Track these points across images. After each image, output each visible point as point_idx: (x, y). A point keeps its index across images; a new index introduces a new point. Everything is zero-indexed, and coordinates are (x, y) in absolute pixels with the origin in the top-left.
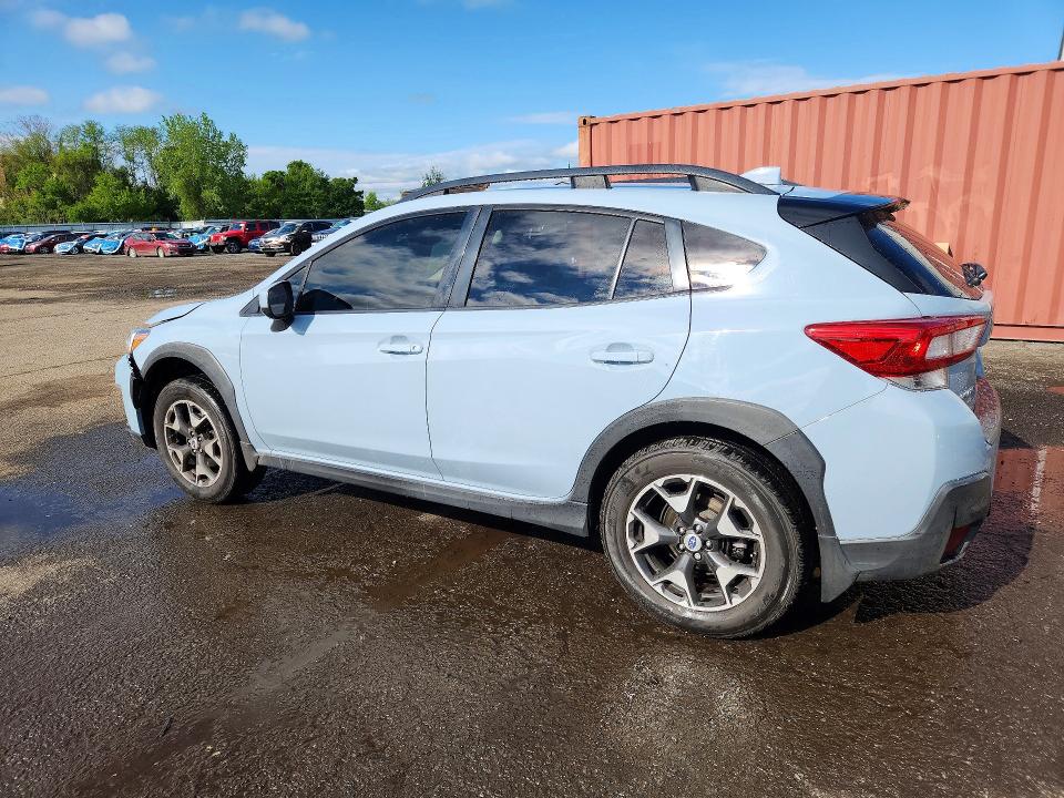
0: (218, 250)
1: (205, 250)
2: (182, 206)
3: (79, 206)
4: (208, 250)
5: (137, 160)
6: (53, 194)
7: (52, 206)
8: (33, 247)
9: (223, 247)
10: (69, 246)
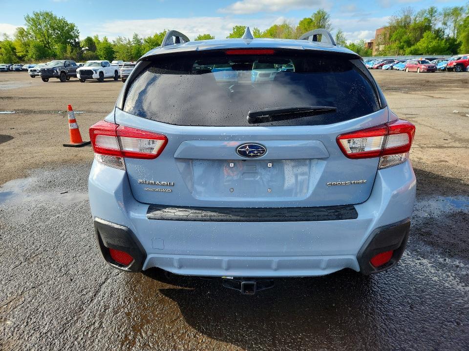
0: (450, 70)
1: (444, 70)
2: (462, 47)
3: (412, 48)
4: (446, 70)
5: (448, 24)
6: (404, 42)
7: (402, 48)
8: (376, 66)
9: (453, 68)
10: (388, 66)
